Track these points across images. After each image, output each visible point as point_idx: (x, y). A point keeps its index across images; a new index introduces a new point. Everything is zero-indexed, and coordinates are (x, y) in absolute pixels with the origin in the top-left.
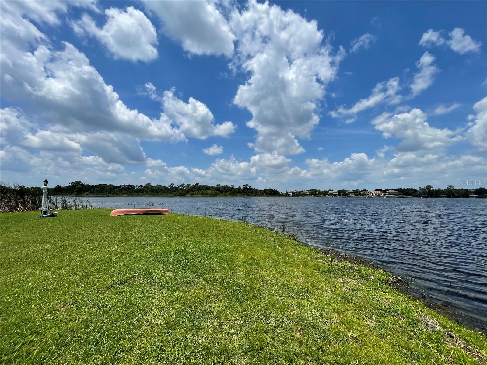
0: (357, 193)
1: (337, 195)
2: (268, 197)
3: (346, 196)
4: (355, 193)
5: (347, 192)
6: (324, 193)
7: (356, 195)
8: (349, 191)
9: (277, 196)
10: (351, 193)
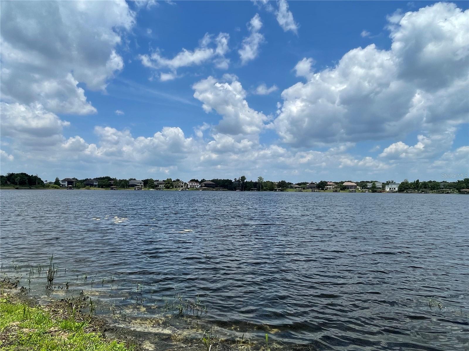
0: (169, 184)
1: (142, 186)
2: (17, 189)
3: (153, 188)
4: (167, 184)
5: (156, 183)
6: (123, 183)
7: (167, 188)
8: (158, 181)
9: (37, 188)
10: (161, 184)
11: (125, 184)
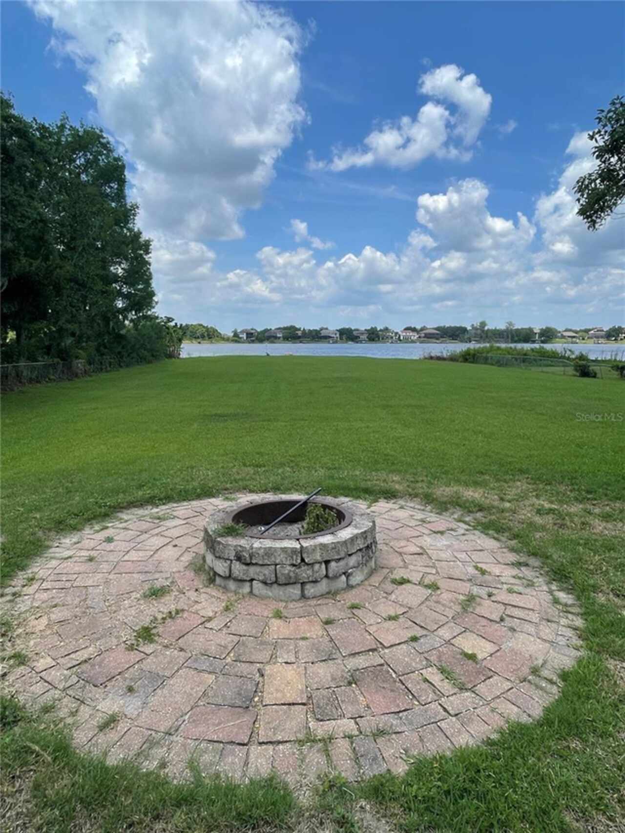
1: (337, 338)
3: (352, 340)
4: (370, 334)
5: (355, 333)
7: (371, 340)
8: (358, 330)
9: (218, 341)
10: (362, 334)
11: (316, 336)
